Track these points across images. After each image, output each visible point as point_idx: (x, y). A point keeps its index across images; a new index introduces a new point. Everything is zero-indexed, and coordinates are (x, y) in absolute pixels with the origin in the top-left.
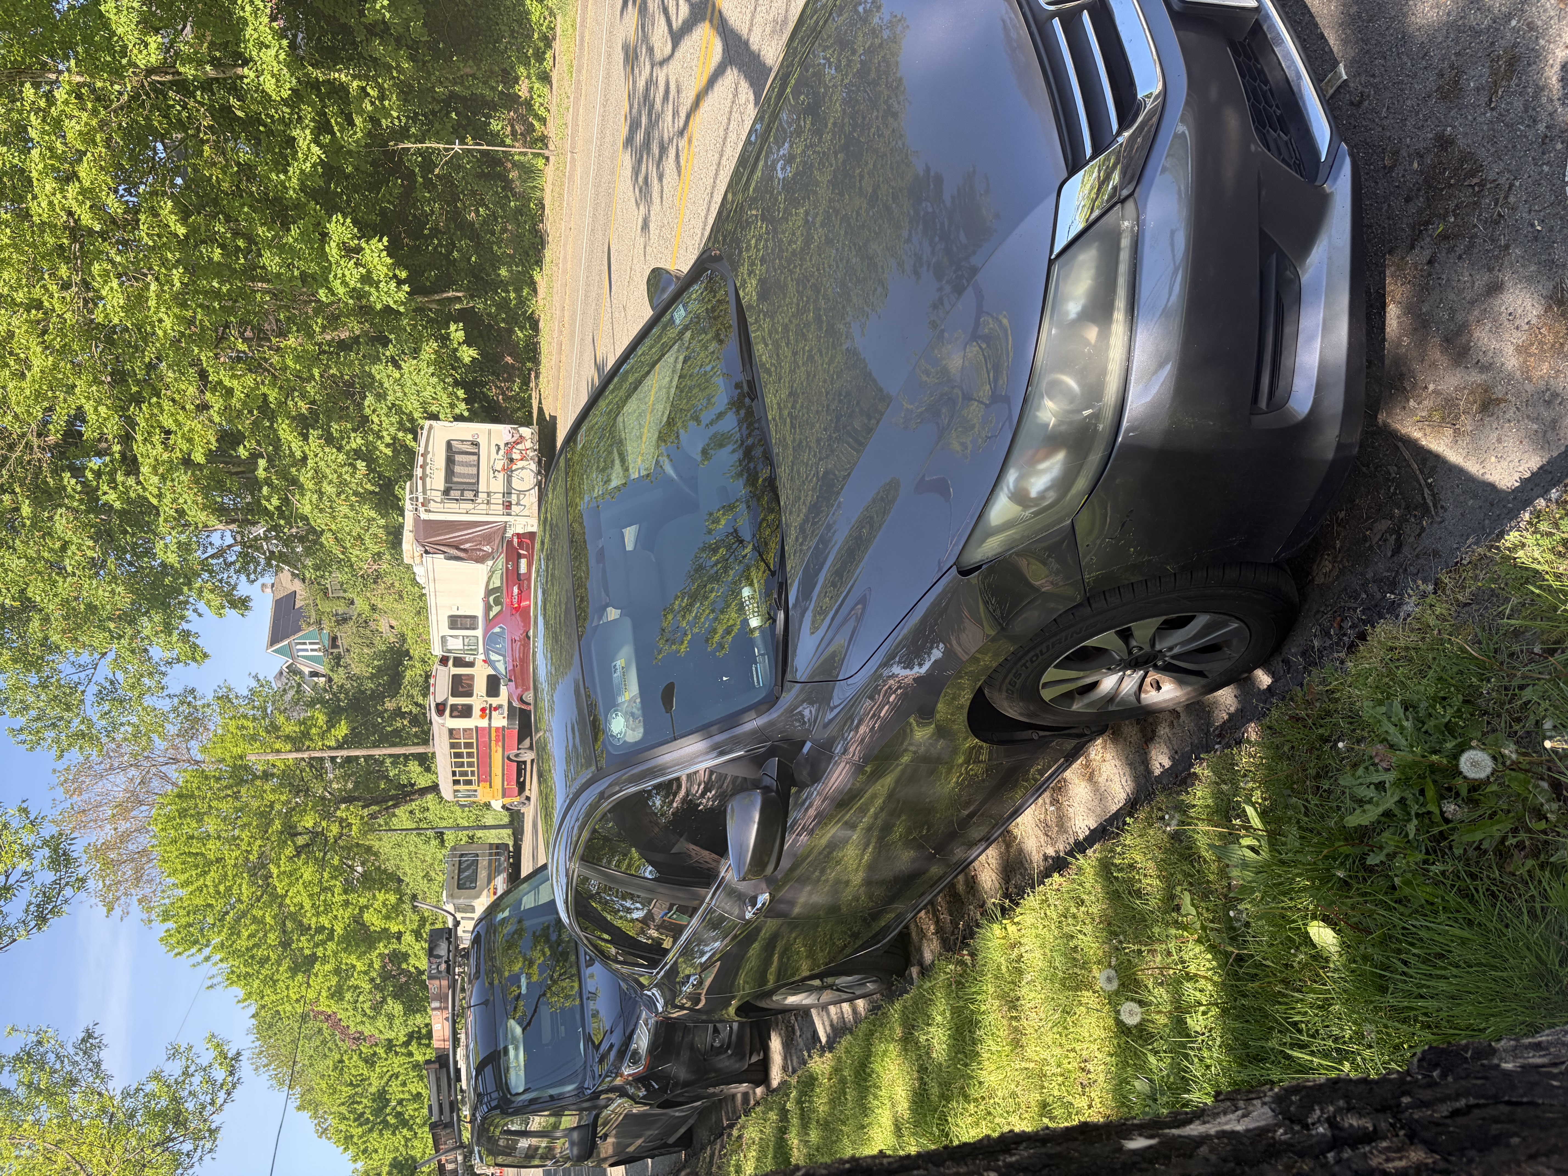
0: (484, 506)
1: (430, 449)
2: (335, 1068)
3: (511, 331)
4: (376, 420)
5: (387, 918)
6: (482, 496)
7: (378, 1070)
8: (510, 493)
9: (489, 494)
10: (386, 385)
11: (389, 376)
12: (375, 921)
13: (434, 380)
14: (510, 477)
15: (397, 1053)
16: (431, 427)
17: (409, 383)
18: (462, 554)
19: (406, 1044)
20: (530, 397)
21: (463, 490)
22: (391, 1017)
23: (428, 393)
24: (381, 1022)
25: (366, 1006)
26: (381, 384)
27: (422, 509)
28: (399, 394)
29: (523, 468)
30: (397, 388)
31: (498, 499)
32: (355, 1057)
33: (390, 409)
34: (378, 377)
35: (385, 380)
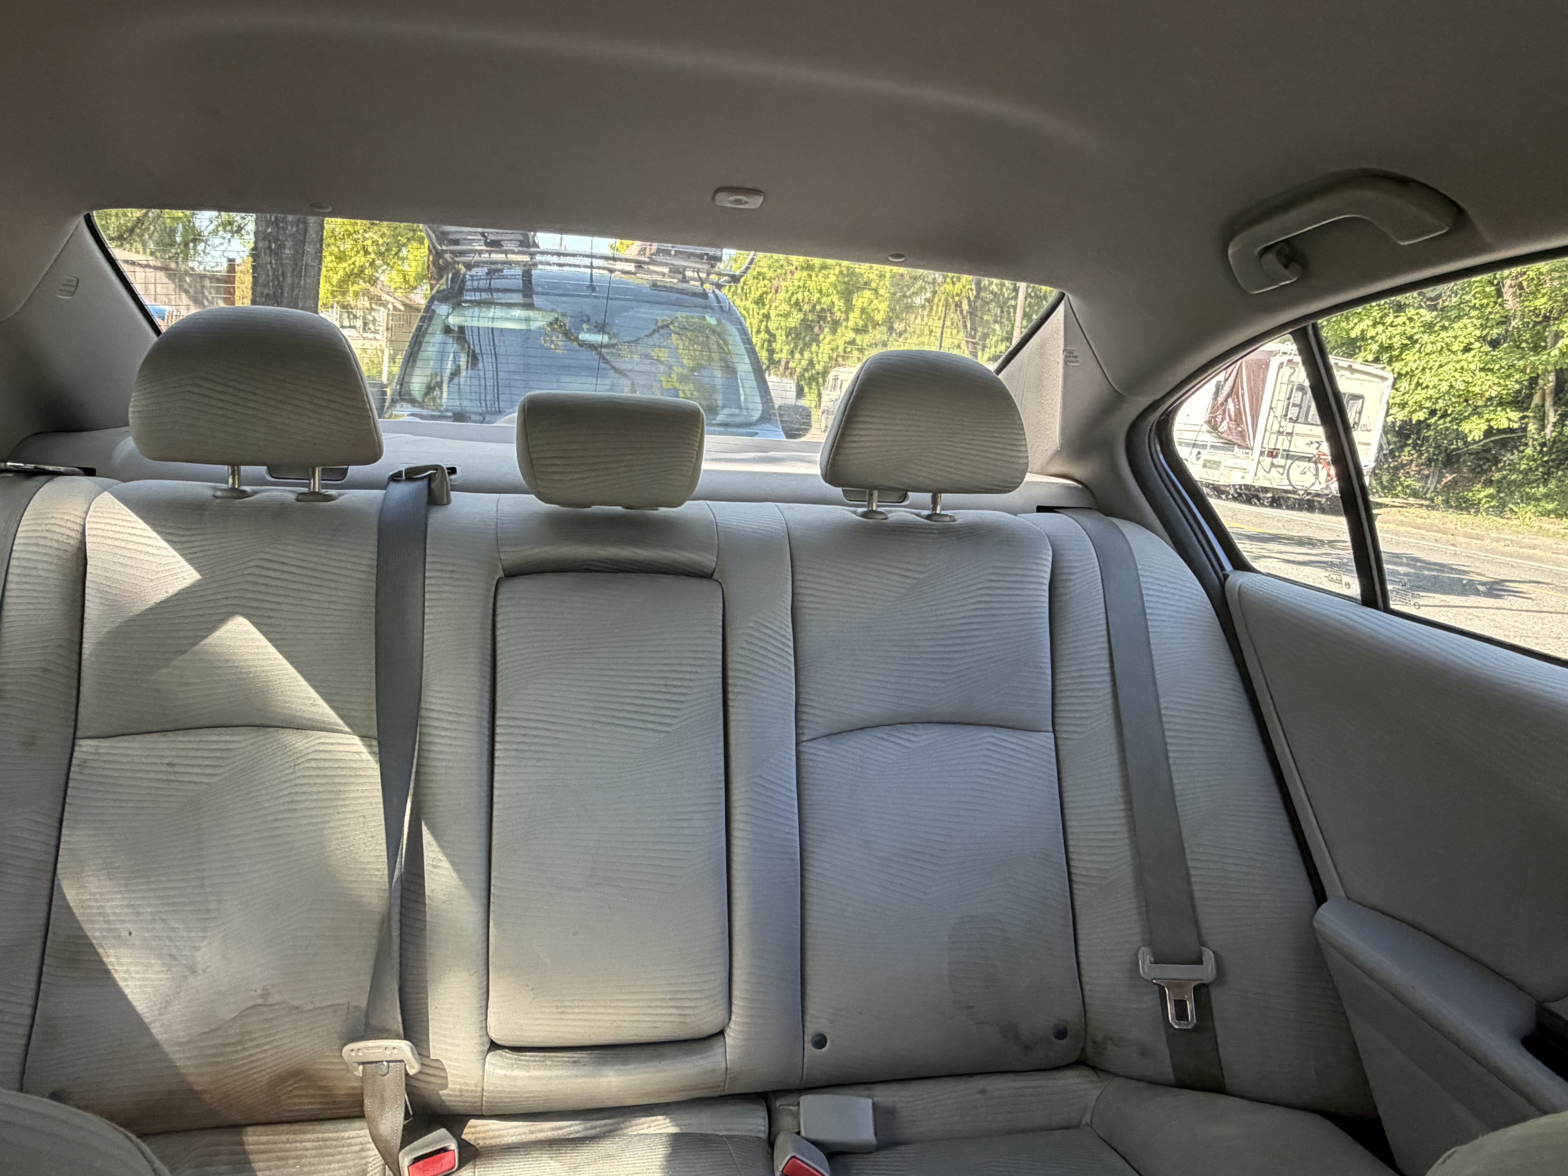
0: (1276, 428)
1: (1356, 375)
2: (759, 274)
3: (1489, 483)
4: (1399, 320)
5: (863, 311)
6: (1288, 427)
7: (752, 306)
8: (1288, 457)
9: (1290, 434)
10: (1443, 334)
11: (1455, 337)
12: (861, 300)
13: (1444, 387)
14: (1309, 460)
15: (761, 321)
16: (1384, 379)
17: (1443, 359)
18: (1221, 399)
19: (768, 331)
20: (1397, 496)
21: (1300, 406)
22: (787, 315)
23: (1427, 379)
24: (785, 307)
25: (800, 296)
26: (1444, 328)
27: (1285, 359)
28: (1429, 348)
29: (1317, 475)
30: (1439, 345)
31: (1283, 444)
32: (765, 289)
33: (1410, 338)
34: (1456, 326)
35: (1451, 333)
